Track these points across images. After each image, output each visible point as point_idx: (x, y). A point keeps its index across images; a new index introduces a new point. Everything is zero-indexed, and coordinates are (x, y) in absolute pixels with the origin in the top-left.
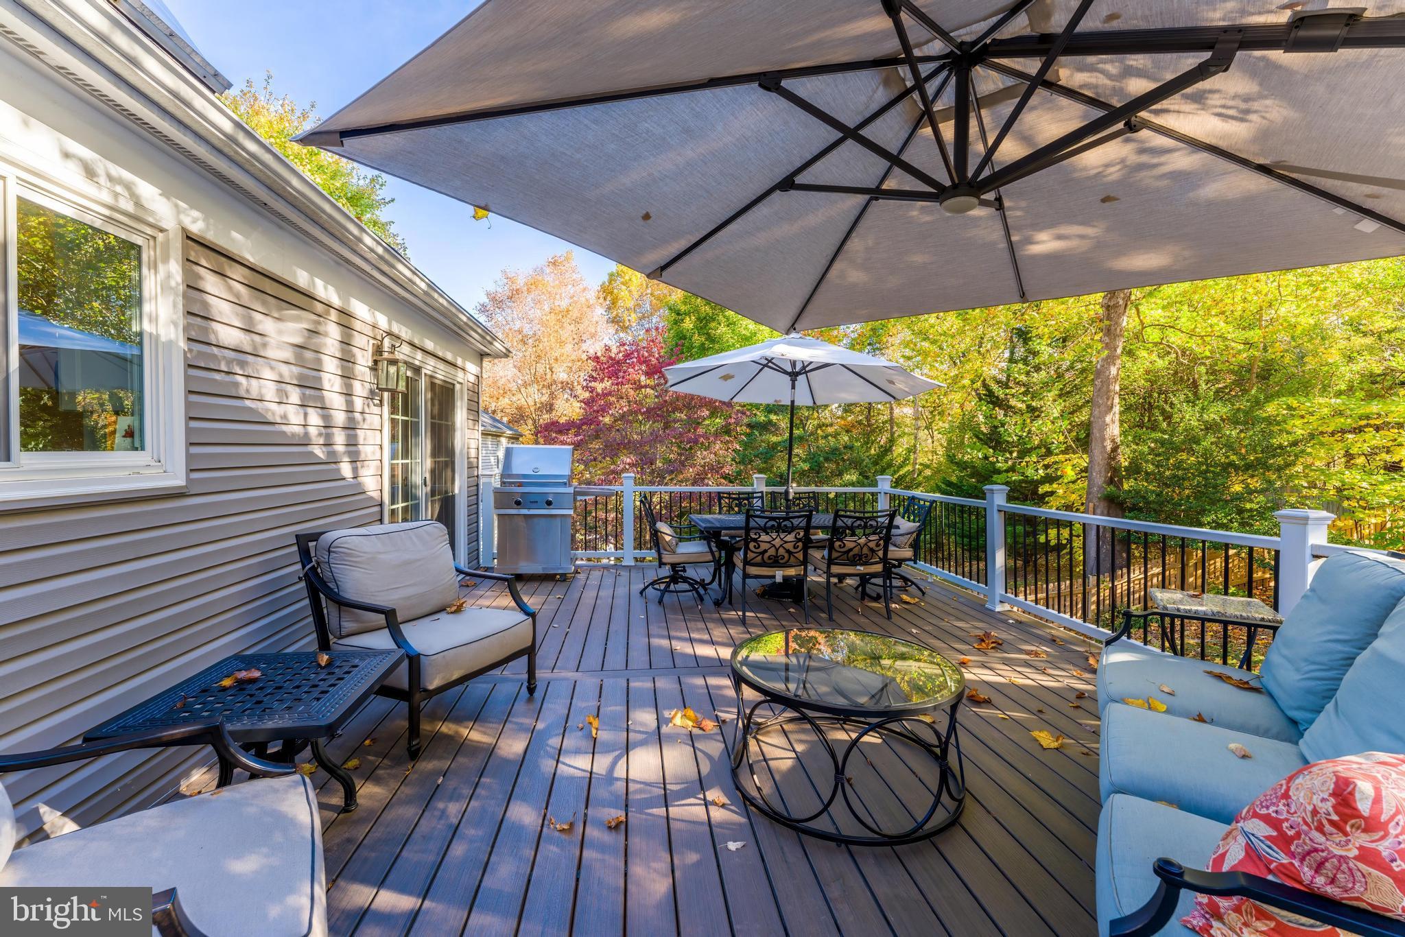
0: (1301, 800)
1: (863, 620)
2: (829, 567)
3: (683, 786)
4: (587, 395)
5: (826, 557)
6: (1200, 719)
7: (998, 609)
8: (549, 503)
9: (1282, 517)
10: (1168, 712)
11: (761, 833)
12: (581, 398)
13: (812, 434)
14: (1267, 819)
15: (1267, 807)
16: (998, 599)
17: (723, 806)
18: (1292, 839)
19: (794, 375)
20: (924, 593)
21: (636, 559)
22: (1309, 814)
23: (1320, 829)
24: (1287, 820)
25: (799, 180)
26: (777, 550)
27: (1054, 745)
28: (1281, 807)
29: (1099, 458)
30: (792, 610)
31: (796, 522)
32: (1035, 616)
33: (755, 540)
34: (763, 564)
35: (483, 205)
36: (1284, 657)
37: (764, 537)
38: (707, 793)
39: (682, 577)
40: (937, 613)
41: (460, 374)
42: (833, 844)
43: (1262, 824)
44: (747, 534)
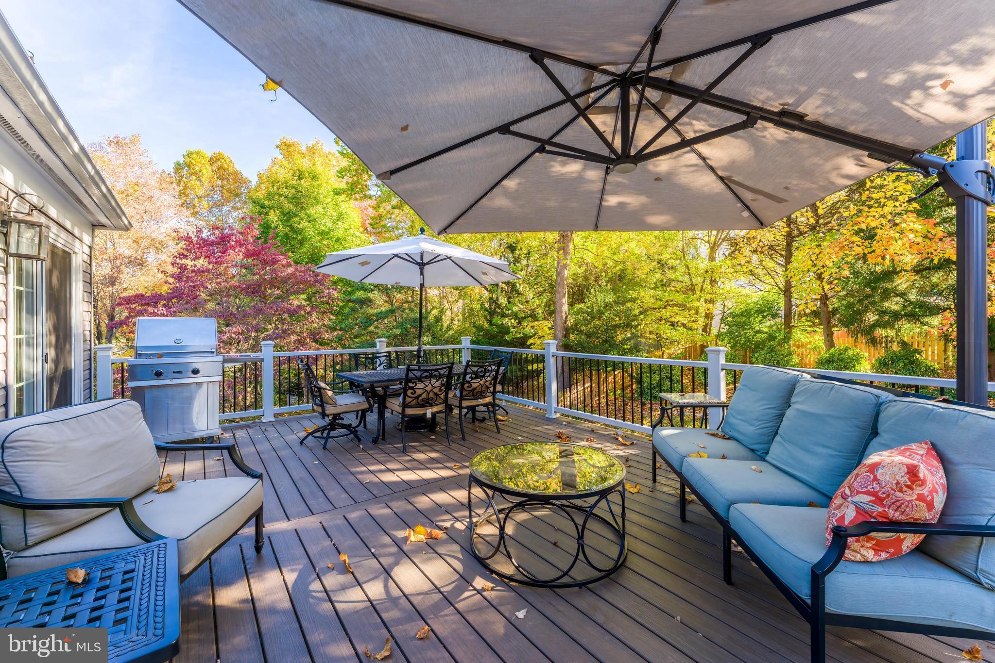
0: (888, 479)
1: (483, 437)
2: (460, 403)
3: (453, 585)
4: (175, 270)
5: (458, 395)
6: (724, 457)
7: (553, 417)
8: (158, 375)
9: (709, 351)
10: (708, 457)
11: (531, 599)
12: (170, 273)
13: (399, 308)
14: (868, 493)
15: (866, 487)
16: (553, 410)
17: (492, 589)
18: (884, 499)
19: (422, 265)
20: (507, 413)
21: (275, 415)
22: (894, 485)
23: (901, 491)
24: (880, 490)
25: (513, 128)
26: (428, 394)
27: (636, 490)
28: (875, 485)
29: (559, 323)
30: (433, 437)
31: (442, 372)
32: (573, 418)
33: (412, 388)
34: (418, 406)
35: (278, 80)
36: (740, 420)
37: (420, 385)
38: (474, 584)
39: (339, 424)
40: (522, 424)
41: (77, 243)
42: (576, 589)
43: (865, 496)
44: (406, 384)
